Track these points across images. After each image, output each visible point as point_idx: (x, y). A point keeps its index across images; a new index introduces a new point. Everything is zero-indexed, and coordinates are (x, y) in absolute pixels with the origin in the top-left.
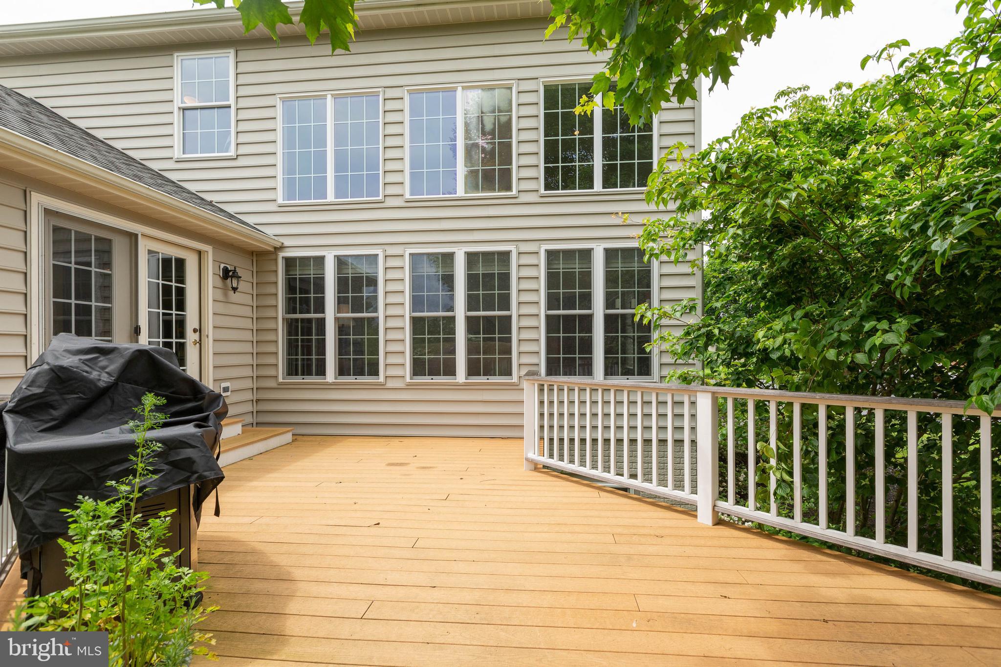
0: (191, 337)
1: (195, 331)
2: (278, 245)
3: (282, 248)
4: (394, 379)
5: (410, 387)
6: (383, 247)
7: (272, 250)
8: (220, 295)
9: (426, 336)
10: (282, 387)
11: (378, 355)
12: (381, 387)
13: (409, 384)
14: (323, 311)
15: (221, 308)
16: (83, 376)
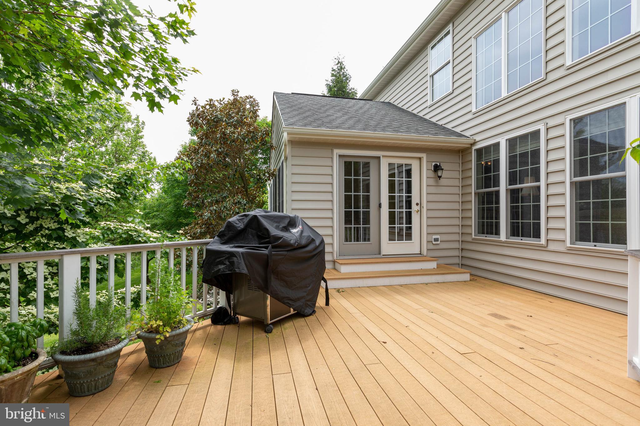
0: (415, 208)
1: (417, 204)
2: (472, 141)
3: (475, 143)
4: (556, 243)
5: (570, 252)
6: (545, 121)
7: (469, 146)
8: (432, 182)
9: (591, 201)
10: (474, 241)
11: (539, 219)
12: (543, 249)
13: (570, 249)
14: (498, 186)
15: (433, 190)
16: (234, 225)
